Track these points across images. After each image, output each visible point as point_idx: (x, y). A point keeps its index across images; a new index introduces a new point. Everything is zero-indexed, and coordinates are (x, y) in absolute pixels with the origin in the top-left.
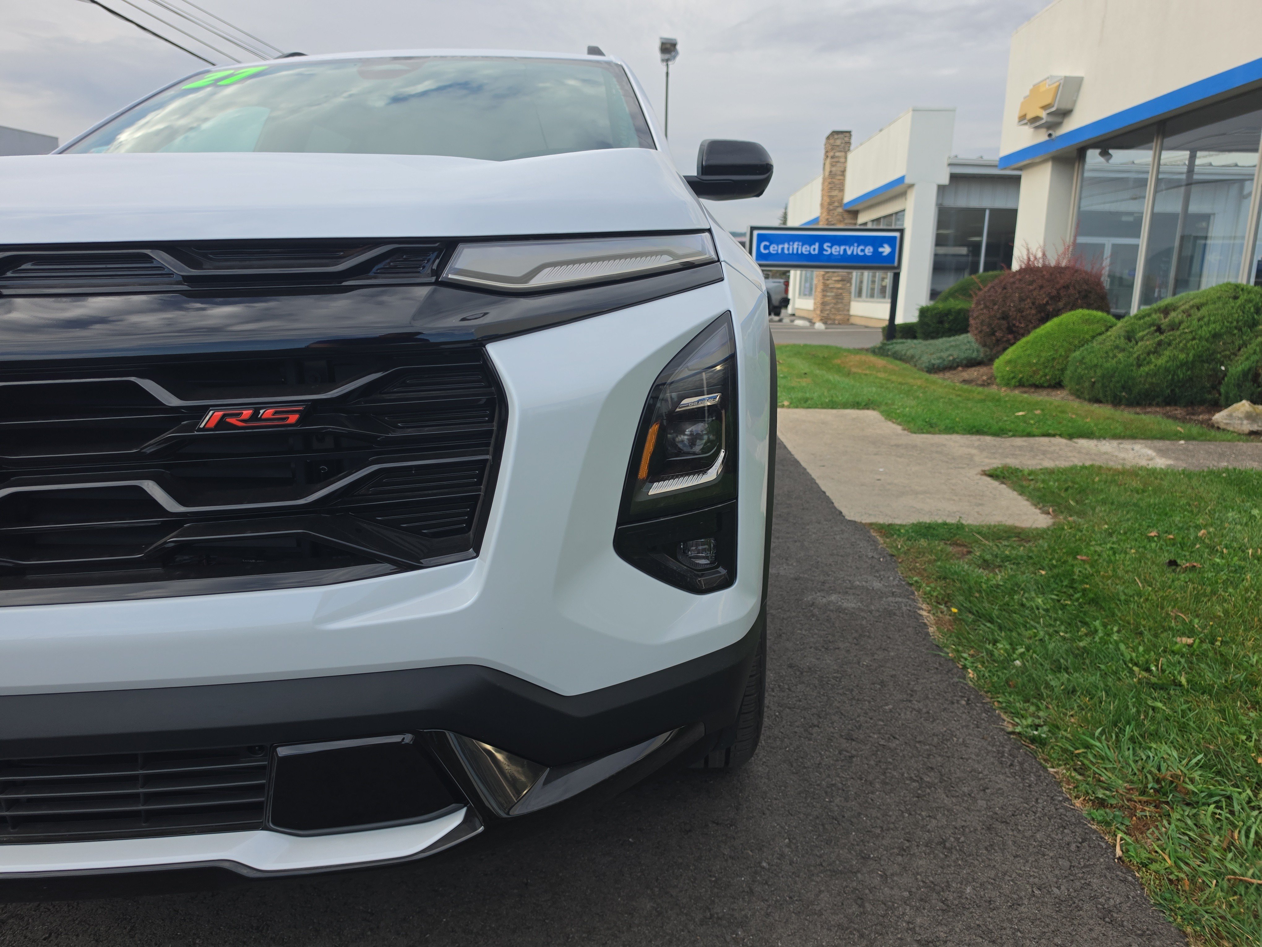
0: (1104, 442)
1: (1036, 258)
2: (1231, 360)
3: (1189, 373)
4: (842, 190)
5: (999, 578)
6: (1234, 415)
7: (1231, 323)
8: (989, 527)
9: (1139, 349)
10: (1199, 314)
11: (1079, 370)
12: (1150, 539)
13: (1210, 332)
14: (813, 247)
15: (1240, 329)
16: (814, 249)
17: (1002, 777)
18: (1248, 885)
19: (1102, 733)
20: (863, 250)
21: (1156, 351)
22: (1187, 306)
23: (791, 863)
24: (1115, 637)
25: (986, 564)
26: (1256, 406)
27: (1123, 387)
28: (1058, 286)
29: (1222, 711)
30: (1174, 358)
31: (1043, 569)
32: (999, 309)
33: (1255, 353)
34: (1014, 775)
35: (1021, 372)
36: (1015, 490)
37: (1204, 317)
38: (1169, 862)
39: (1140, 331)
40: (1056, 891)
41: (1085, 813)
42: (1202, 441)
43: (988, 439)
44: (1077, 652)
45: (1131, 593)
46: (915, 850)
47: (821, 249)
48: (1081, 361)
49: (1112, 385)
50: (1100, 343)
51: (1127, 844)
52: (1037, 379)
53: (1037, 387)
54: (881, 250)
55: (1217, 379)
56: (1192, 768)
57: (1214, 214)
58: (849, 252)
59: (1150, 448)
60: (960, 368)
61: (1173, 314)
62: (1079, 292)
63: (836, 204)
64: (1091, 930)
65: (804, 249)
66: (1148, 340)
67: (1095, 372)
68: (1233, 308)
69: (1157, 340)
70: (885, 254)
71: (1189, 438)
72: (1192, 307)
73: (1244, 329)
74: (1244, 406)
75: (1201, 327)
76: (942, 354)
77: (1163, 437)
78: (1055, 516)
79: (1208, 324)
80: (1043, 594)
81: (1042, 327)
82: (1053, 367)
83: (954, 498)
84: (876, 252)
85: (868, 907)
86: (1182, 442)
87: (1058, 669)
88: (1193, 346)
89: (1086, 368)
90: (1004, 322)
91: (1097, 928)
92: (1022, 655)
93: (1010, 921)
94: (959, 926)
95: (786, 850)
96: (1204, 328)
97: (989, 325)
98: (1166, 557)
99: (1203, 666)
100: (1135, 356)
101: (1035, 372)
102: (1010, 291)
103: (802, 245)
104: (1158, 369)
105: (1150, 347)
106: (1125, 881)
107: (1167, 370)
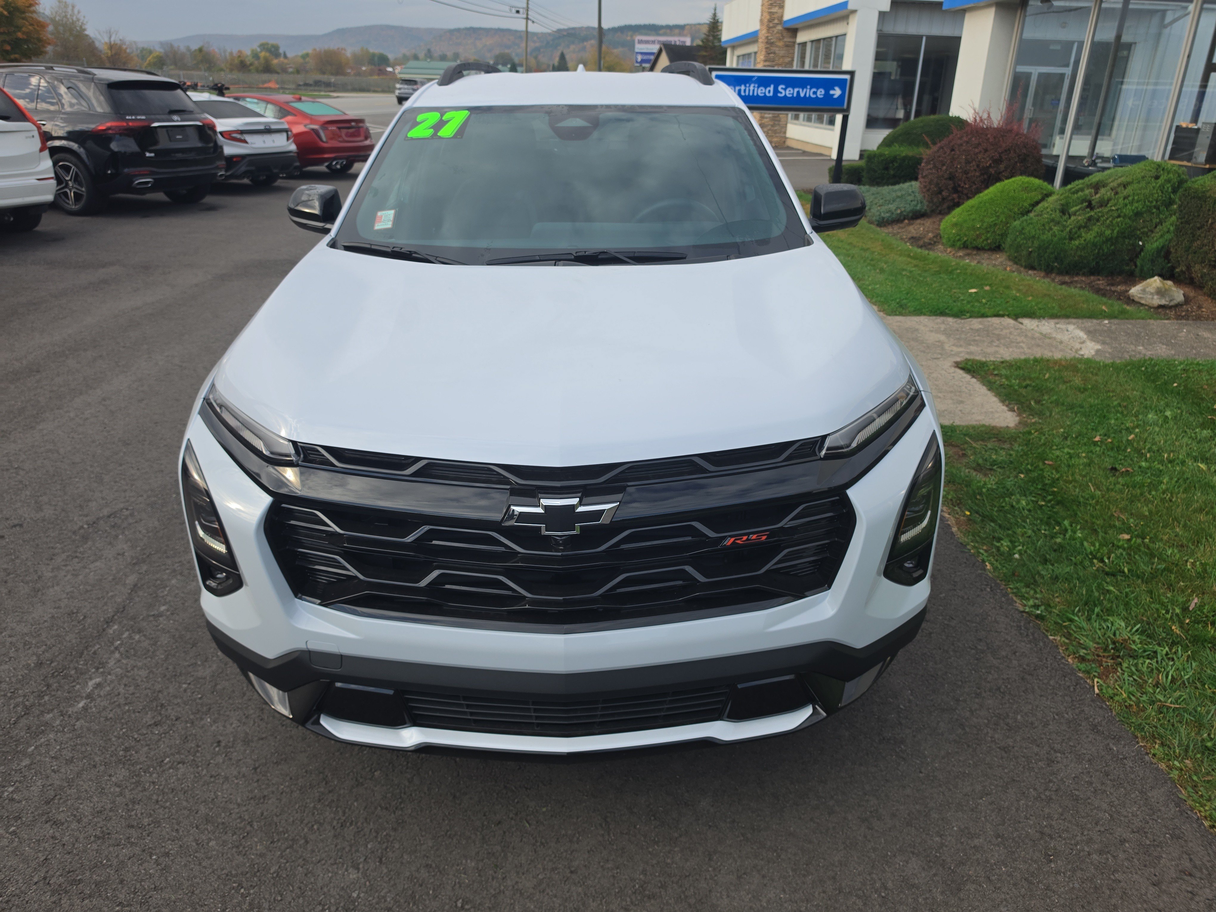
0: (1044, 322)
1: (981, 120)
2: (1148, 237)
3: (1113, 247)
4: (782, 7)
5: (991, 481)
6: (1147, 290)
7: (1151, 202)
8: (973, 427)
9: (1071, 222)
10: (1125, 192)
11: (1019, 240)
12: (1095, 444)
13: (1133, 211)
14: (768, 89)
15: (1158, 208)
16: (769, 91)
17: (1023, 644)
18: (1168, 708)
19: (1079, 611)
20: (815, 93)
21: (1086, 226)
22: (1114, 184)
23: (917, 705)
24: (1079, 534)
25: (979, 468)
26: (1165, 282)
27: (1056, 258)
28: (1000, 150)
29: (1151, 592)
30: (1100, 234)
31: (1022, 473)
32: (946, 170)
33: (1168, 232)
34: (1030, 642)
35: (966, 235)
36: (984, 385)
37: (1129, 196)
38: (1125, 695)
39: (1073, 206)
40: (1066, 715)
41: (1074, 666)
42: (1122, 319)
43: (950, 320)
44: (1055, 547)
45: (1087, 496)
46: (984, 694)
47: (776, 91)
48: (1021, 232)
49: (1046, 255)
50: (1037, 216)
51: (1101, 685)
52: (979, 242)
53: (979, 249)
54: (832, 92)
55: (1136, 252)
56: (1132, 635)
57: (1135, 43)
58: (802, 95)
59: (1082, 329)
60: (906, 221)
61: (1103, 191)
62: (1019, 156)
63: (776, 21)
64: (1087, 737)
65: (759, 91)
66: (1079, 215)
67: (1033, 242)
68: (1154, 188)
69: (1088, 215)
70: (835, 97)
71: (1111, 316)
72: (1119, 185)
73: (1161, 208)
74: (1156, 282)
75: (1126, 205)
76: (890, 206)
77: (1092, 315)
78: (1019, 415)
79: (1131, 203)
80: (1025, 495)
81: (986, 192)
82: (994, 232)
83: (940, 395)
84: (827, 95)
85: (967, 729)
86: (1106, 322)
87: (1045, 561)
88: (1117, 223)
89: (1025, 239)
90: (951, 182)
91: (1091, 736)
92: (1020, 551)
93: (1045, 734)
94: (1018, 738)
95: (911, 697)
96: (1129, 207)
97: (937, 184)
98: (1108, 463)
99: (1136, 556)
100: (1068, 229)
101: (978, 236)
102: (958, 152)
103: (758, 87)
104: (1087, 244)
105: (1081, 222)
106: (1101, 708)
107: (1094, 245)
